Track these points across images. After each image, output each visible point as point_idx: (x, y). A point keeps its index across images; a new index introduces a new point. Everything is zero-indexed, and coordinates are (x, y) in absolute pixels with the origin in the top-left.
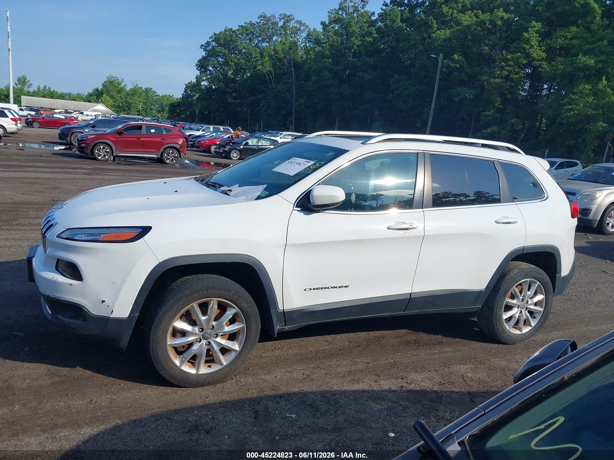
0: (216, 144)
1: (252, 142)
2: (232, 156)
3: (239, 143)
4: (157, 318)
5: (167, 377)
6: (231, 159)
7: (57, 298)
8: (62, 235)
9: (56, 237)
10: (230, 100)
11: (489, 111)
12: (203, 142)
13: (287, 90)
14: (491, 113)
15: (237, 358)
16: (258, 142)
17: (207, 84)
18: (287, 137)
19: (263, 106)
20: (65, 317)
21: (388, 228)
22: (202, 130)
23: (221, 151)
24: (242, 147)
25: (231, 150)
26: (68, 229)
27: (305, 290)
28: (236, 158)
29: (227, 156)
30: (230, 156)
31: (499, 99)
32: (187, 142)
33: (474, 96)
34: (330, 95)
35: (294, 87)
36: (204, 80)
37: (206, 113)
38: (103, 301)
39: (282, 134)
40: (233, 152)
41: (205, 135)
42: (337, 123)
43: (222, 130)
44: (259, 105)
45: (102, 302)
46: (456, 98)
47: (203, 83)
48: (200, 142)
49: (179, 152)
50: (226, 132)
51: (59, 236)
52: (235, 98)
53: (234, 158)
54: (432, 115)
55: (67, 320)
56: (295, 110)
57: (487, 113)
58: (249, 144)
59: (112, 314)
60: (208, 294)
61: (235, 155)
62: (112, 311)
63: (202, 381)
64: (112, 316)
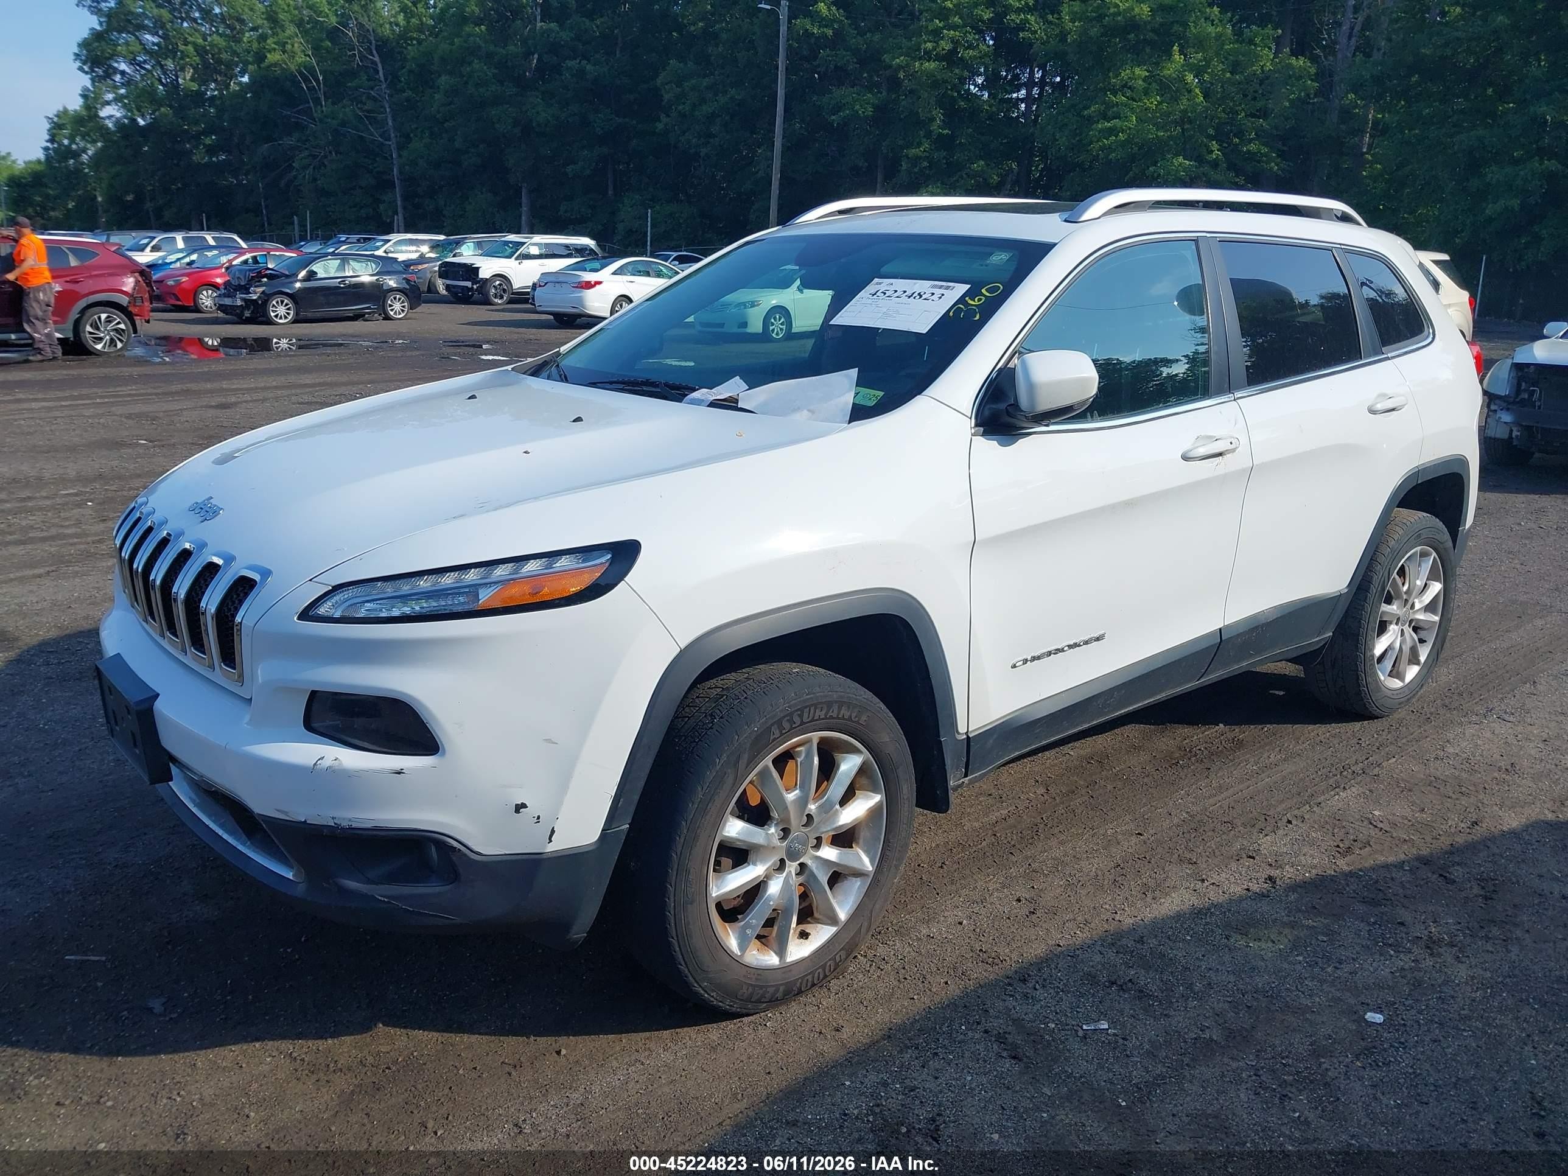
0: (216, 286)
1: (327, 270)
2: (273, 314)
3: (287, 276)
4: (684, 823)
5: (713, 997)
6: (269, 322)
7: (345, 824)
8: (322, 610)
9: (299, 619)
10: (199, 157)
11: (919, 145)
12: (171, 283)
13: (366, 116)
14: (925, 151)
15: (869, 894)
16: (342, 267)
17: (118, 115)
18: (404, 248)
19: (305, 168)
20: (370, 881)
21: (1186, 458)
22: (152, 247)
23: (239, 303)
24: (298, 285)
25: (266, 298)
26: (337, 588)
27: (1014, 666)
28: (286, 318)
29: (258, 314)
30: (265, 314)
31: (939, 115)
32: (149, 284)
33: (877, 108)
34: (497, 126)
35: (388, 110)
36: (108, 103)
37: (130, 198)
38: (519, 807)
39: (389, 241)
40: (274, 302)
41: (167, 261)
42: (524, 200)
43: (212, 242)
44: (290, 167)
45: (517, 811)
46: (833, 117)
47: (105, 112)
48: (162, 281)
49: (130, 316)
50: (224, 247)
51: (307, 614)
52: (211, 150)
53: (281, 318)
54: (779, 165)
55: (382, 892)
56: (401, 173)
57: (913, 152)
58: (319, 276)
59: (550, 841)
60: (802, 723)
61: (281, 310)
62: (553, 832)
63: (798, 985)
64: (551, 848)
